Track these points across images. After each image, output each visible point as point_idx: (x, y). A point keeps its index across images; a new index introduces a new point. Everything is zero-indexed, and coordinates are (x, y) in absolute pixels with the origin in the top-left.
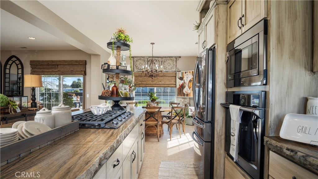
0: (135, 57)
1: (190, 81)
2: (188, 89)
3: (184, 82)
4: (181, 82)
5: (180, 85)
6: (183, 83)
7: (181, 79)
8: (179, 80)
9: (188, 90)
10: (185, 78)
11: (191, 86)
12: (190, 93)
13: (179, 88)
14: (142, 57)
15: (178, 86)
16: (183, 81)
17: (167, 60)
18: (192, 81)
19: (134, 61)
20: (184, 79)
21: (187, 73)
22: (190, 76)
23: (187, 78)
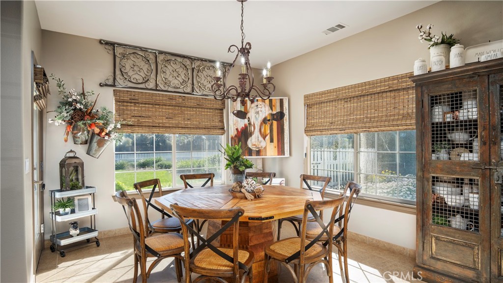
0: (120, 45)
1: (265, 121)
2: (261, 139)
3: (250, 124)
4: (242, 123)
5: (237, 129)
6: (245, 125)
7: (241, 115)
8: (235, 118)
9: (261, 142)
10: (251, 114)
11: (268, 131)
12: (265, 148)
13: (236, 136)
14: (141, 49)
15: (232, 133)
16: (246, 121)
17: (206, 69)
18: (269, 120)
19: (115, 56)
20: (249, 115)
21: (256, 103)
22: (263, 109)
23: (258, 113)
